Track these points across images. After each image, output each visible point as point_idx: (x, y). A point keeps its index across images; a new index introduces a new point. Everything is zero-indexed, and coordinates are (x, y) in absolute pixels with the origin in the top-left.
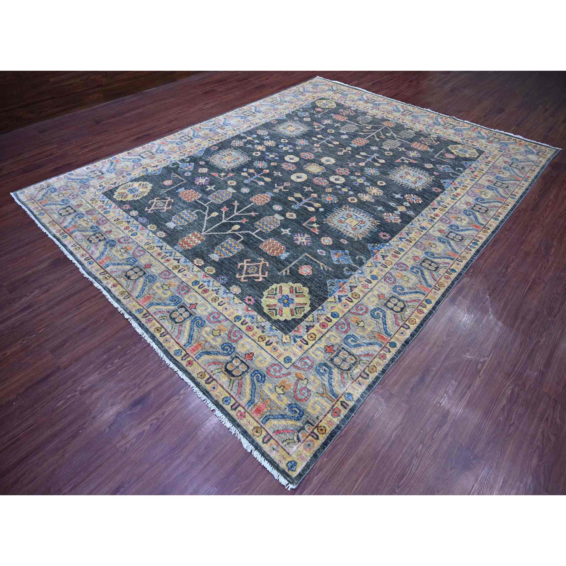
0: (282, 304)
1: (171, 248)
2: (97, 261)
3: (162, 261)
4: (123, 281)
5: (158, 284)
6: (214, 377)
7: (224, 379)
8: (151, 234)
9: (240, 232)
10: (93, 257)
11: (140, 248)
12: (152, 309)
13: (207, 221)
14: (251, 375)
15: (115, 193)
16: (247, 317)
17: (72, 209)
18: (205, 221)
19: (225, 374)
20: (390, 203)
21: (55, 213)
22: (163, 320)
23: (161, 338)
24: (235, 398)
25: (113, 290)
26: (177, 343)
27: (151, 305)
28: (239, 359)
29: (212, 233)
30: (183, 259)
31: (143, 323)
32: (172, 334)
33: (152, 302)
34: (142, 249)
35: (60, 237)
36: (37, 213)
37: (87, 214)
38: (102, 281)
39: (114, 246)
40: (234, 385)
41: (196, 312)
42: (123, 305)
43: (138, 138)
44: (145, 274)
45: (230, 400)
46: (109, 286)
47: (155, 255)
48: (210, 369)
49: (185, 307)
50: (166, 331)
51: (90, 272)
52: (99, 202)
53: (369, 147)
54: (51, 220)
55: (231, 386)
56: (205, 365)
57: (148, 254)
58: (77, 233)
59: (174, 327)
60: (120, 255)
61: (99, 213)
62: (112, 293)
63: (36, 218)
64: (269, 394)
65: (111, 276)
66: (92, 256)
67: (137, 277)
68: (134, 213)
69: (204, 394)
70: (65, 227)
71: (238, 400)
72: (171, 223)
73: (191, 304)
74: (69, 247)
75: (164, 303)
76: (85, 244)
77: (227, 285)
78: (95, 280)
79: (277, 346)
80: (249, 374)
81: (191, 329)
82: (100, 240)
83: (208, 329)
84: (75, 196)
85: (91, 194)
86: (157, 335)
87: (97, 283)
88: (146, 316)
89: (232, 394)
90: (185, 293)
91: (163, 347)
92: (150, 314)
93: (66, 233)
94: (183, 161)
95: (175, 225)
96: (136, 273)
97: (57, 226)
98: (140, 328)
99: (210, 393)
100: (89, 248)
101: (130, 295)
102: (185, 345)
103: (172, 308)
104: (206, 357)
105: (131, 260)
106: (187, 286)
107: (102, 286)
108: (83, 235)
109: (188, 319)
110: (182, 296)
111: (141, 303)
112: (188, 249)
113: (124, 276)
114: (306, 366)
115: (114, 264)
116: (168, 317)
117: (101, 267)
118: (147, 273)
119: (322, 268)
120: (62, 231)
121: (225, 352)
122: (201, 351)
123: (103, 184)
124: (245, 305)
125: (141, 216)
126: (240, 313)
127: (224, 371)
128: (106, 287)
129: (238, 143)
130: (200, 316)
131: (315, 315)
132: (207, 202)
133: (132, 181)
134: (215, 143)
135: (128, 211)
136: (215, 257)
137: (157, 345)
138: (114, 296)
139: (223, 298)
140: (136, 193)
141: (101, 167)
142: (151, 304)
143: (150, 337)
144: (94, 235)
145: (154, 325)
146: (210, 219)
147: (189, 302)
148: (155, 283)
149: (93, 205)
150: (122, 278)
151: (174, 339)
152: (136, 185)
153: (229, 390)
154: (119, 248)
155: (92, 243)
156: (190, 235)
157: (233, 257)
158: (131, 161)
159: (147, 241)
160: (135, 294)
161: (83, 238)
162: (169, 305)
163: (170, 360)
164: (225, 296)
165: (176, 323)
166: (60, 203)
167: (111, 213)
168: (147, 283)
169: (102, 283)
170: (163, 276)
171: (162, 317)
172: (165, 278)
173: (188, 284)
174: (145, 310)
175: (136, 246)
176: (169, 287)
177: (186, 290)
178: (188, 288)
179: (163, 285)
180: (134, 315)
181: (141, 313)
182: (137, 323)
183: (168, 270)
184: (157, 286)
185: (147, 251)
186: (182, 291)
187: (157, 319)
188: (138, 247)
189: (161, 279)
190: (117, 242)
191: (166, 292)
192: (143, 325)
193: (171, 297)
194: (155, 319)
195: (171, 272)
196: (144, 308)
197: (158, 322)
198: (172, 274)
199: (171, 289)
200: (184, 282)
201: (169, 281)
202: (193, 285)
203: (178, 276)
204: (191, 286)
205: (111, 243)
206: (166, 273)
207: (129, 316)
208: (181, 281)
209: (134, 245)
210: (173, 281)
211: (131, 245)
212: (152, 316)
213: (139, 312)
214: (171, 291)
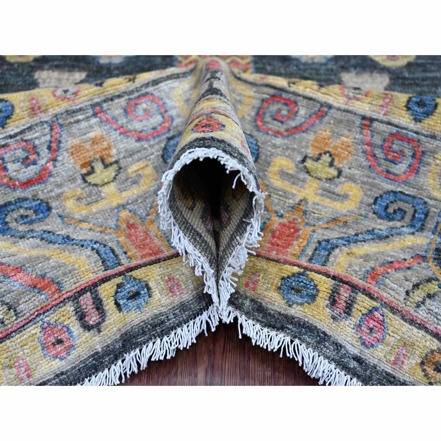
5: (282, 163)
31: (353, 350)
34: (123, 101)
88: (342, 304)
92: (354, 288)
106: (398, 134)
110: (405, 183)
170: (275, 126)
171: (416, 286)
172: (287, 130)
173: (395, 121)
174: (318, 278)
175: (94, 121)
176: (331, 164)
177: (408, 153)
178: (409, 140)
179: (304, 161)
180: (290, 319)
181: (313, 297)
182: (331, 360)
183: (272, 91)
184: (283, 174)
185: (147, 85)
186: (393, 162)
187: (401, 305)
188: (102, 111)
189: (278, 141)
190: (28, 193)
191: (339, 190)
192: (357, 359)
193: (371, 201)
194: (393, 310)
195: (292, 97)
196: (306, 268)
197: (412, 322)
198: (302, 102)
199: (346, 171)
200: (372, 120)
201: (311, 137)
202: (417, 120)
203: (330, 100)
204: (412, 125)
205: (15, 215)
206: (274, 108)
207: (273, 333)
208: (358, 121)
209: (84, 124)
210: (328, 133)
211: (76, 141)
212: (370, 296)
213: (298, 291)
214: (351, 178)
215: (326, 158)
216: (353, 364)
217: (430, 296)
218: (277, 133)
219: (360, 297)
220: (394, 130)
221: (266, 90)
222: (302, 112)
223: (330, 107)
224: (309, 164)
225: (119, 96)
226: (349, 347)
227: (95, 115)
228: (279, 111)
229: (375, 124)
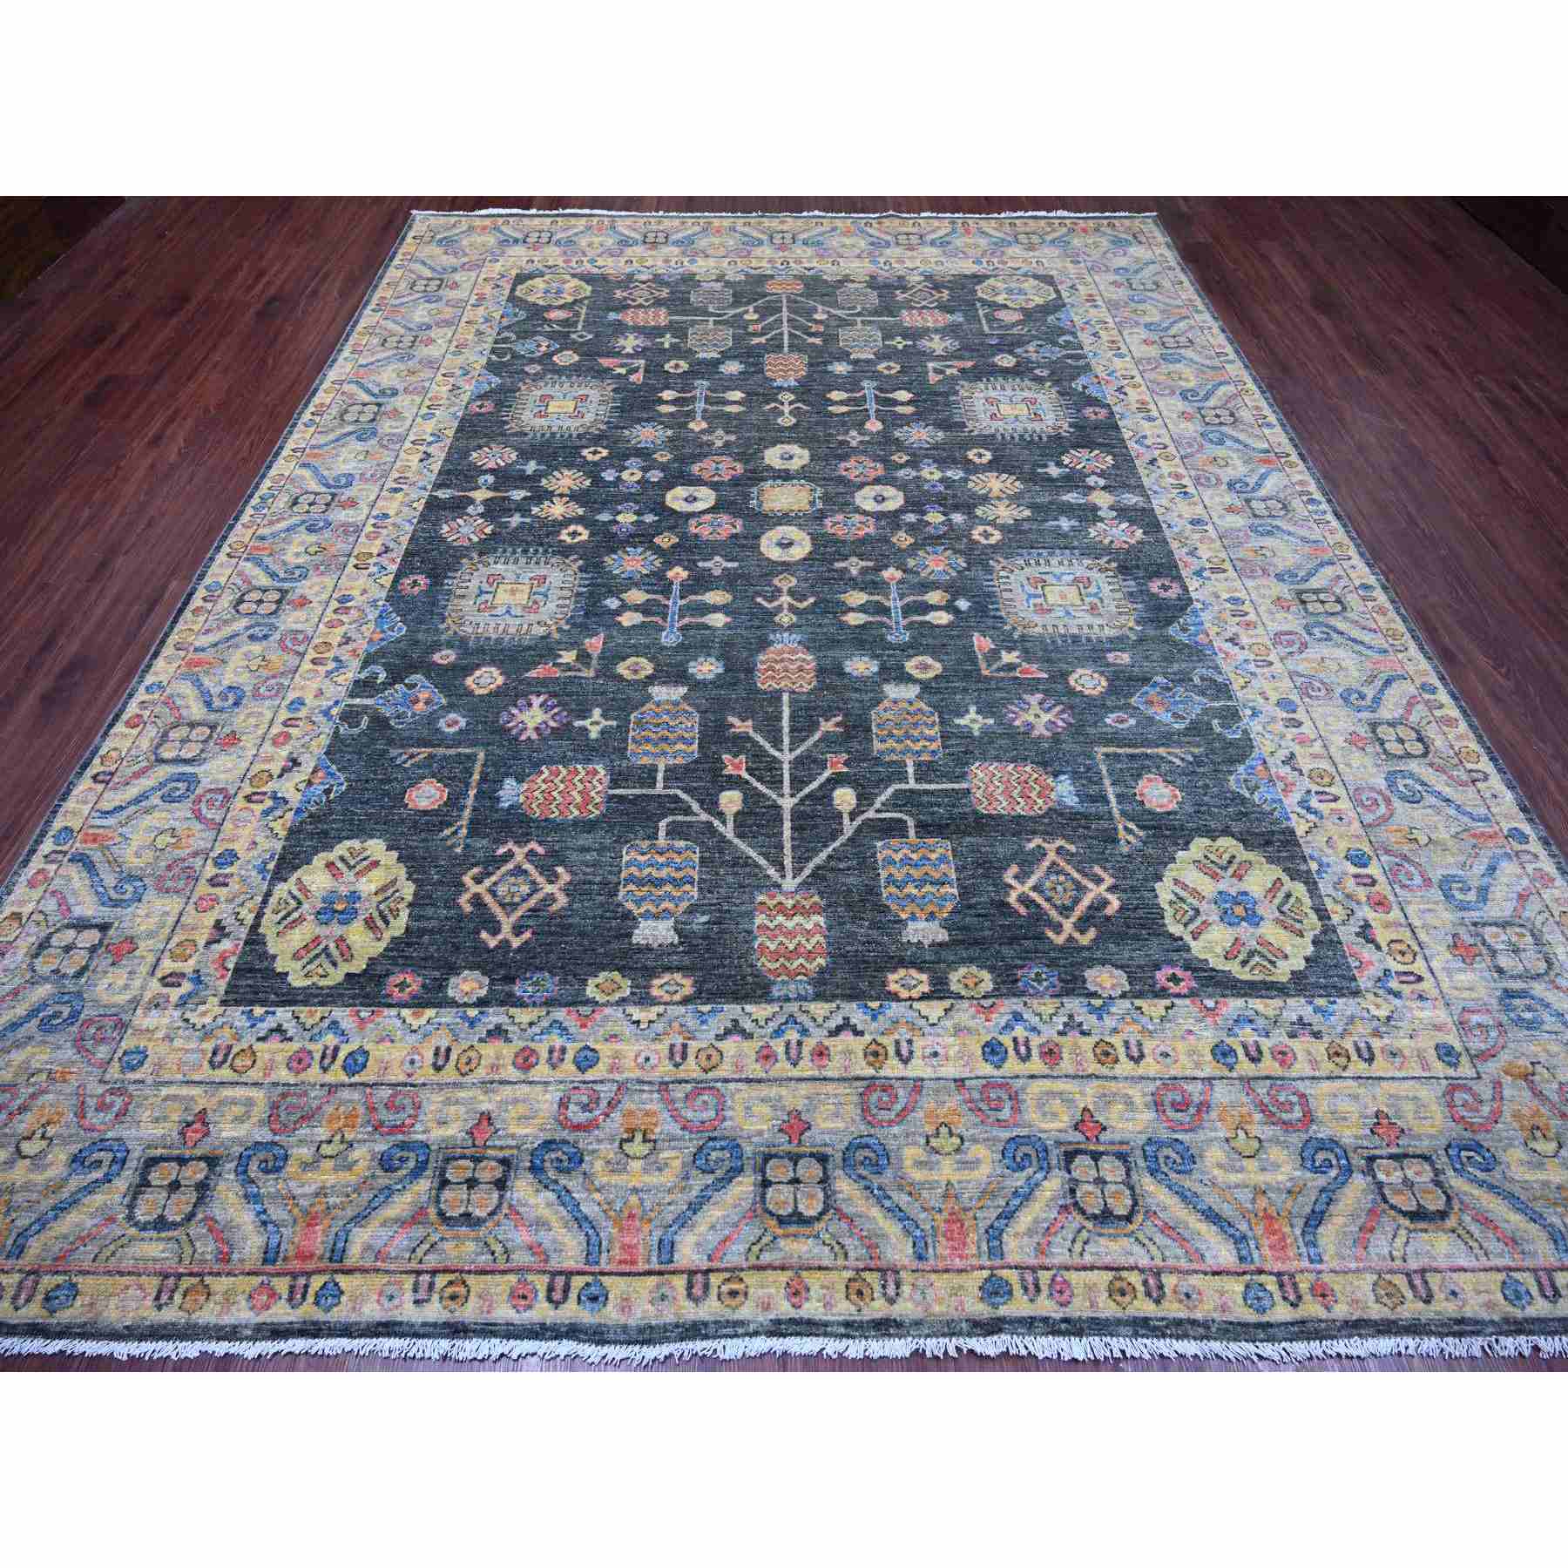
0: (1244, 924)
1: (770, 1009)
2: (604, 1266)
3: (806, 1068)
4: (799, 1248)
5: (911, 1153)
6: (1413, 1265)
7: (1439, 1246)
8: (637, 1013)
9: (878, 805)
10: (570, 1264)
11: (679, 1092)
12: (1017, 1247)
13: (740, 836)
14: (1455, 1170)
15: (279, 967)
16: (1236, 1030)
17: (182, 1161)
18: (736, 841)
19: (1426, 1231)
20: (1064, 498)
21: (123, 1242)
22: (1089, 1248)
23: (1165, 1304)
24: (1520, 1263)
25: (812, 1309)
26: (1215, 1273)
27: (999, 1238)
28: (1381, 1157)
29: (811, 865)
30: (854, 1012)
31: (1058, 1316)
32: (1171, 1262)
33: (983, 1225)
34: (689, 1087)
35: (308, 1311)
36: (33, 1312)
37: (286, 1129)
38: (737, 1316)
39: (577, 1159)
40: (1477, 1234)
41: (1117, 1137)
42: (918, 1323)
43: (47, 700)
44: (823, 1159)
45: (1517, 1281)
46: (784, 1309)
47: (755, 1070)
48: (1382, 1258)
49: (1077, 1152)
50: (1142, 1271)
51: (641, 1330)
52: (258, 1046)
53: (826, 372)
54: (152, 1283)
55: (1475, 1245)
56: (1358, 1259)
57: (732, 1086)
58: (360, 1238)
59: (1141, 1237)
60: (645, 1171)
61: (332, 1088)
62: (826, 1324)
63: (60, 1335)
64: (1541, 1176)
65: (733, 1270)
66: (554, 1264)
67: (821, 1195)
68: (468, 985)
69: (1460, 1335)
70: (270, 1255)
71: (1528, 1263)
72: (643, 924)
73: (1076, 1127)
74: (409, 1313)
75: (1015, 1193)
76: (462, 1249)
77: (1072, 985)
78: (706, 1337)
79: (1386, 1041)
80: (1450, 1173)
81: (1184, 1196)
82: (501, 1184)
83: (1215, 1154)
84: (121, 1101)
85: (178, 1043)
86: (1144, 1307)
87: (729, 1342)
88: (1031, 1287)
89: (1500, 1262)
90: (1016, 1110)
91: (1206, 1325)
92: (1033, 1269)
93: (308, 1274)
94: (363, 687)
95: (671, 922)
96: (795, 1181)
97: (220, 1285)
98: (1075, 1340)
99: (1469, 1315)
100: (498, 1249)
101: (888, 1272)
102: (1242, 1259)
103: (1053, 1185)
104: (1328, 1235)
105: (714, 1155)
106: (989, 1084)
107: (756, 1334)
108: (403, 1223)
109: (1133, 1173)
110: (1016, 1125)
111: (958, 1263)
112: (822, 971)
113: (780, 1232)
114: (1494, 1034)
115: (682, 1221)
116: (1089, 1225)
117: (650, 1273)
118: (829, 1151)
119: (1178, 762)
120: (281, 1285)
121: (1333, 1173)
122: (1298, 1232)
123: (168, 965)
124: (1187, 1001)
125: (510, 979)
126: (1208, 1036)
127: (1412, 1227)
128: (778, 1322)
129: (466, 530)
130: (1144, 1137)
131: (1330, 891)
132: (655, 779)
133: (279, 875)
134: (393, 568)
135: (433, 996)
136: (923, 931)
137: (1185, 1336)
138: (847, 1324)
139: (1115, 1031)
140: (367, 908)
141: (51, 905)
142: (994, 1235)
143: (1136, 1335)
144: (444, 1183)
145: (1090, 1288)
146: (737, 825)
147: (1061, 1125)
148: (900, 1160)
149: (254, 1075)
150: (782, 1243)
151: (1196, 1272)
152: (316, 878)
153: (1484, 1262)
154: (608, 1150)
155: (479, 1222)
156: (760, 919)
157: (965, 891)
158: (155, 800)
159: (663, 1047)
160: (898, 1250)
161: (418, 1232)
162: (1034, 1187)
163: (1271, 1339)
164: (1109, 1022)
165: (1128, 1219)
166: (75, 1182)
167: (378, 1052)
168: (876, 1181)
169: (741, 1323)
170: (884, 1115)
171: (1074, 1241)
172: (898, 1115)
173: (980, 1073)
174: (1005, 1273)
175: (656, 1095)
176: (951, 1134)
177: (1005, 1097)
178: (1001, 1086)
179: (928, 1142)
180: (1002, 1320)
181: (1010, 1293)
182: (1046, 1334)
183: (865, 1083)
184: (919, 1164)
185: (717, 1081)
186: (998, 1109)
187: (1069, 1262)
188: (666, 1090)
189: (896, 1130)
190: (571, 1137)
191: (970, 1157)
192: (1066, 1320)
193: (1000, 1156)
194: (1067, 1268)
195: (887, 1083)
196: (991, 1268)
197: (1085, 1268)
198: (897, 1084)
199: (966, 1134)
200: (962, 1080)
201: (920, 1114)
202: (998, 1067)
203: (920, 1074)
204: (996, 1073)
205: (553, 1156)
206: (874, 1097)
207: (995, 1338)
208: (953, 1085)
209: (645, 1096)
210: (933, 1105)
211: (633, 1107)
212: (1048, 1269)
213: (997, 1293)
214: (975, 1140)
215: (944, 1130)
216: (1063, 1326)
217: (1085, 1243)
218: (891, 1123)
219: (1041, 1273)
220: (984, 1082)
221: (859, 1083)
222: (901, 1093)
223: (922, 1080)
224: (934, 1142)
225: (687, 1082)
226: (1053, 1315)
227: (659, 1091)
228: (880, 1099)
229: (967, 1083)
